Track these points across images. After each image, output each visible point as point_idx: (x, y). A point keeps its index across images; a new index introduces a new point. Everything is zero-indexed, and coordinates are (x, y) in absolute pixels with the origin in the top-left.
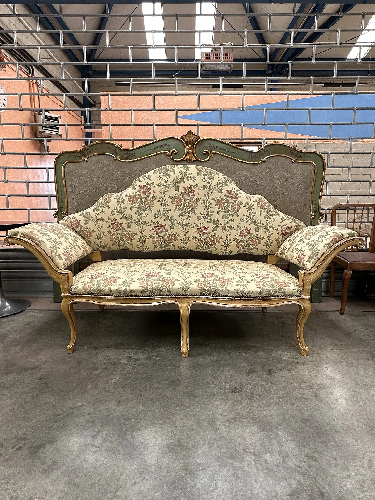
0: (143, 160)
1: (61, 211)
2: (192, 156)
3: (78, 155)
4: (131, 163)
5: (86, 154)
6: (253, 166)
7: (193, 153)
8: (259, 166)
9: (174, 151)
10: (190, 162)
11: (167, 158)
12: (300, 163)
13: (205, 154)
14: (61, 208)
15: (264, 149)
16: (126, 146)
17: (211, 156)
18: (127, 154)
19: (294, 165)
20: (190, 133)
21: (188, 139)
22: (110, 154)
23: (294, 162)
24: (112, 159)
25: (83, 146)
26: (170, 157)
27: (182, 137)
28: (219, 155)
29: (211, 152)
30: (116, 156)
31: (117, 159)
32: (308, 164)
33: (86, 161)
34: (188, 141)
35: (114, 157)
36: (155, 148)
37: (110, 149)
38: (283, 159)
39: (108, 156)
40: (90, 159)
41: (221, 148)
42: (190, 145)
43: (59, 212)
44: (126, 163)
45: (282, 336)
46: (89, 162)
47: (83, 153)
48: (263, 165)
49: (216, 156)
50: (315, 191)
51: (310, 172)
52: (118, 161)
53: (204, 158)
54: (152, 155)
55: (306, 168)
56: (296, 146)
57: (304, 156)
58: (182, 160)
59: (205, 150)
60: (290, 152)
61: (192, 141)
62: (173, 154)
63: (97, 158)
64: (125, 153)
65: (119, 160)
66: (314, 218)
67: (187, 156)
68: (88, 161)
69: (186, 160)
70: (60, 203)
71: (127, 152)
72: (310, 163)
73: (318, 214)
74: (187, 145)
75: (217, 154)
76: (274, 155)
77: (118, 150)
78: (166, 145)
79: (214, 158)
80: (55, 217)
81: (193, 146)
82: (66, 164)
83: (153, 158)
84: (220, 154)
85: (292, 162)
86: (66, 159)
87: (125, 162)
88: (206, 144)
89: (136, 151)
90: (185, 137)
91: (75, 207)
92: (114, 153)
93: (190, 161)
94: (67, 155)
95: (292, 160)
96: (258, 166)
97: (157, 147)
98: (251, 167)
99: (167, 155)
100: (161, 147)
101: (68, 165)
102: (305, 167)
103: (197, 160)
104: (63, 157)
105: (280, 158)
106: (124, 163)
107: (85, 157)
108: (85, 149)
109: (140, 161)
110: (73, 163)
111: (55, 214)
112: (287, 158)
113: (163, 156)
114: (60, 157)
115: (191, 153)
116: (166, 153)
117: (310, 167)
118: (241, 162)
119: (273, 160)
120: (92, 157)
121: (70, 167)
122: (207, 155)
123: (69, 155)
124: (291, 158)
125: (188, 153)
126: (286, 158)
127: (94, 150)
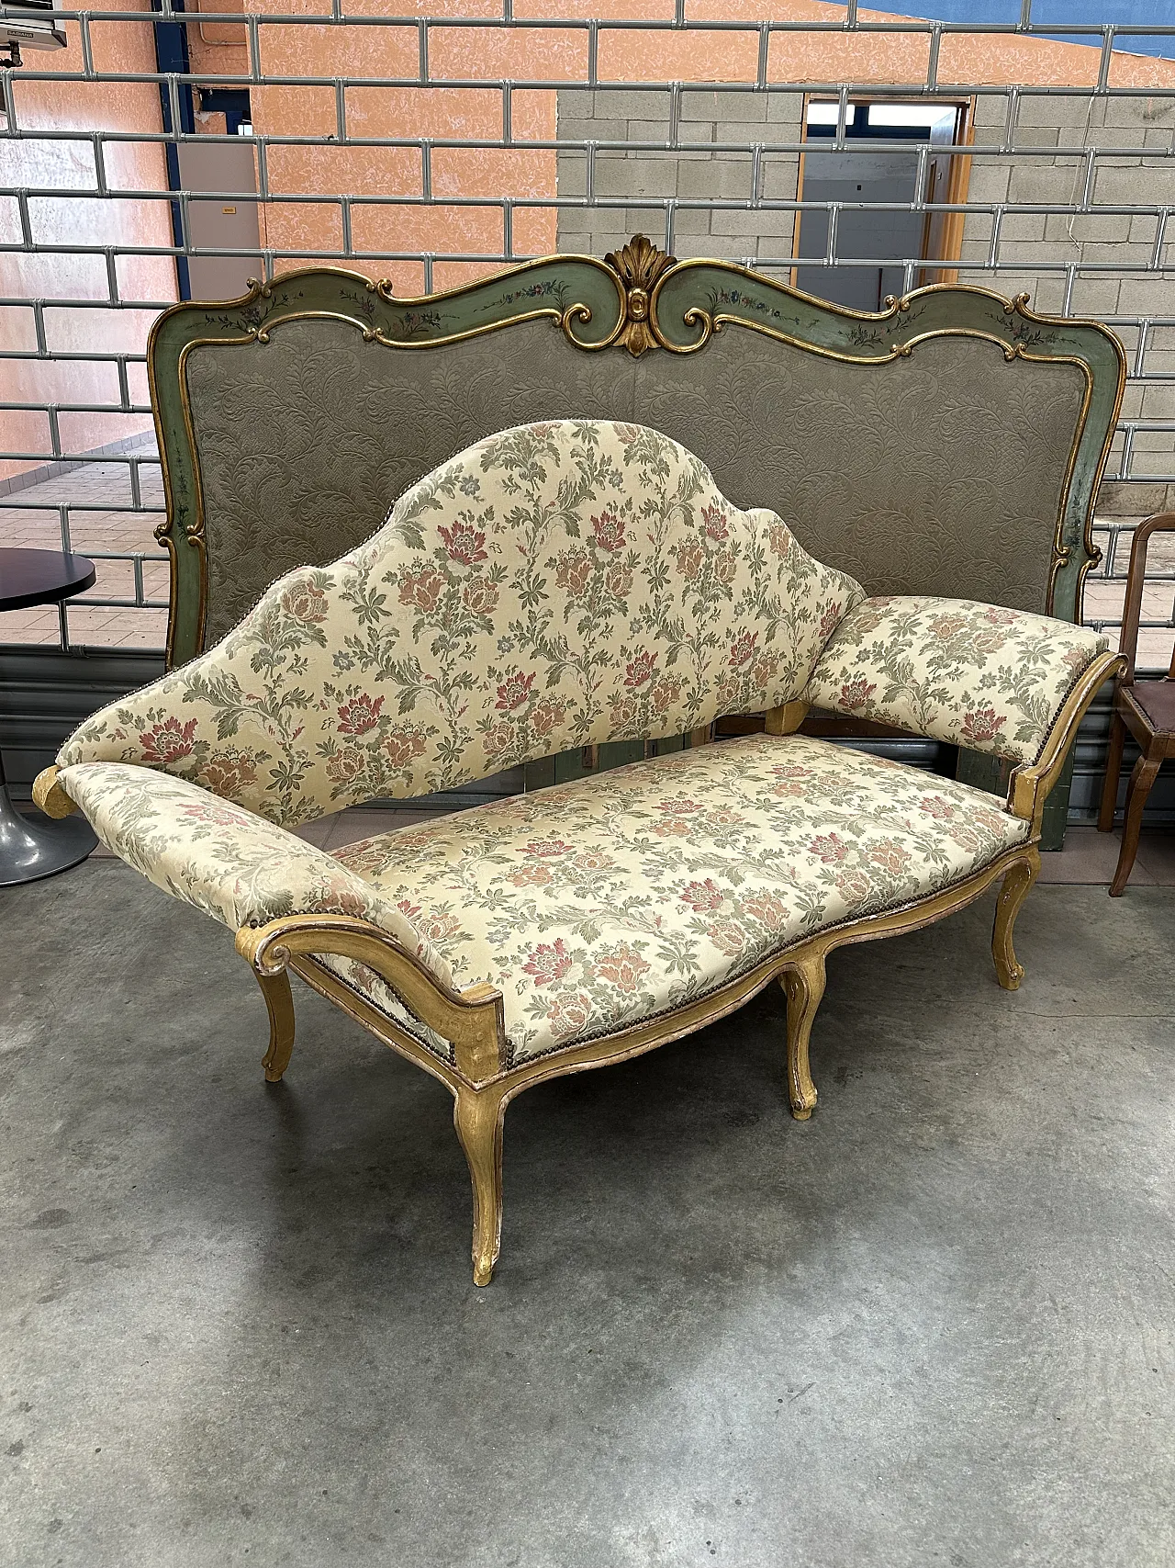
0: (466, 343)
1: (180, 524)
2: (646, 331)
3: (235, 317)
4: (424, 353)
5: (262, 315)
6: (862, 372)
7: (647, 318)
8: (883, 371)
9: (580, 311)
10: (637, 355)
11: (553, 337)
12: (1033, 365)
13: (693, 325)
14: (182, 512)
15: (908, 308)
16: (408, 288)
17: (713, 331)
18: (409, 318)
19: (1011, 372)
20: (640, 243)
21: (631, 266)
22: (347, 318)
23: (1011, 360)
24: (357, 338)
25: (250, 286)
26: (566, 333)
27: (609, 259)
28: (742, 329)
29: (713, 315)
30: (371, 325)
31: (373, 338)
32: (1063, 367)
33: (266, 343)
34: (630, 275)
35: (362, 330)
36: (510, 299)
37: (349, 297)
38: (974, 347)
39: (340, 324)
40: (278, 334)
41: (749, 302)
42: (638, 290)
43: (176, 527)
44: (406, 353)
45: (901, 967)
46: (274, 346)
47: (250, 313)
48: (902, 371)
49: (730, 331)
50: (1079, 468)
51: (1065, 397)
52: (378, 347)
53: (687, 340)
54: (500, 323)
55: (1053, 385)
56: (1026, 300)
57: (1051, 338)
58: (608, 346)
59: (694, 310)
60: (1002, 321)
61: (647, 275)
62: (576, 324)
63: (299, 330)
64: (402, 314)
65: (381, 343)
66: (1064, 566)
67: (628, 330)
68: (267, 343)
69: (624, 345)
70: (178, 495)
71: (411, 312)
72: (1070, 363)
73: (1080, 552)
74: (629, 287)
75: (735, 323)
76: (942, 331)
77: (375, 301)
78: (549, 287)
79: (725, 339)
80: (163, 544)
81: (649, 292)
82: (189, 351)
83: (502, 337)
84: (745, 326)
85: (1007, 361)
86: (188, 333)
87: (405, 348)
88: (695, 285)
89: (442, 310)
90: (620, 260)
91: (234, 511)
92: (361, 312)
93: (636, 350)
94: (191, 319)
95: (1005, 350)
96: (879, 375)
97: (518, 294)
98: (858, 376)
99: (556, 327)
100: (533, 293)
101: (199, 353)
102: (1049, 379)
103: (663, 347)
104: (178, 326)
105: (964, 345)
106: (399, 352)
107: (258, 325)
108: (257, 296)
109: (459, 345)
110: (217, 349)
111: (162, 535)
112: (989, 344)
113: (538, 329)
114: (170, 323)
115: (641, 321)
116: (552, 316)
117: (1069, 380)
118: (822, 355)
119: (935, 350)
120: (284, 326)
121: (208, 364)
122: (698, 327)
123: (201, 317)
124: (1002, 342)
125: (630, 319)
126: (984, 342)
127: (291, 301)
